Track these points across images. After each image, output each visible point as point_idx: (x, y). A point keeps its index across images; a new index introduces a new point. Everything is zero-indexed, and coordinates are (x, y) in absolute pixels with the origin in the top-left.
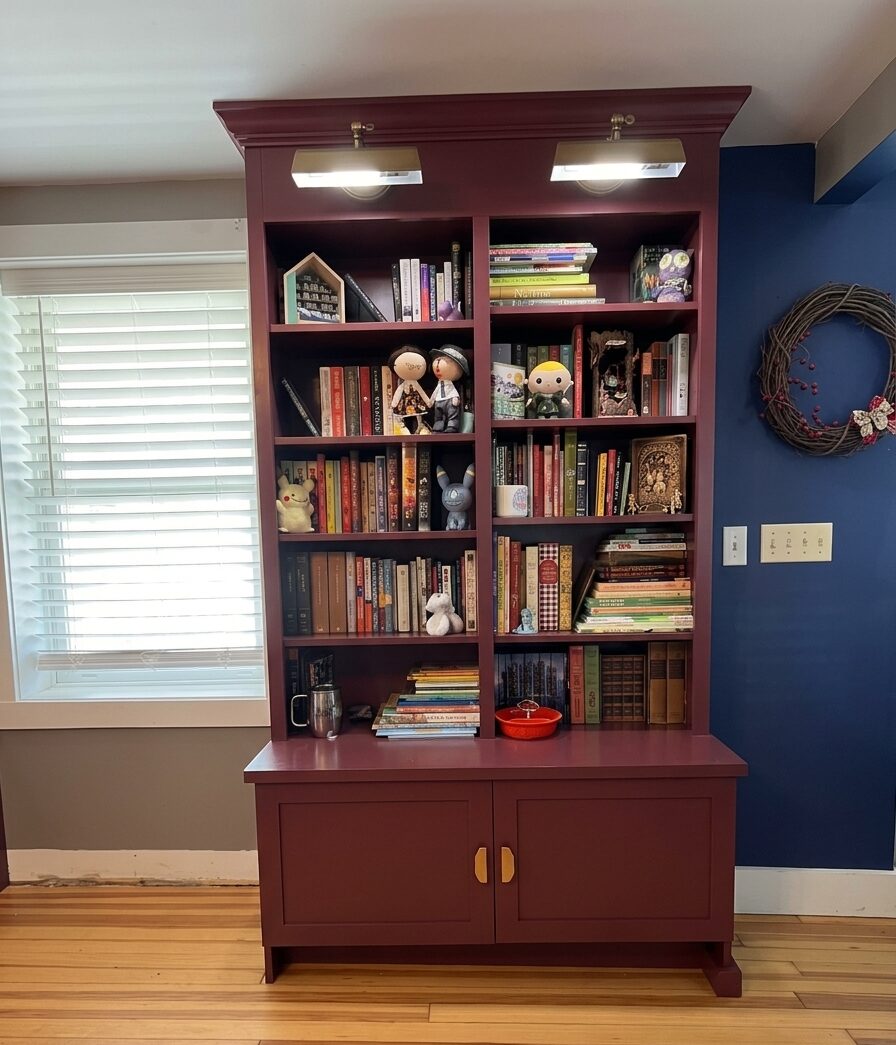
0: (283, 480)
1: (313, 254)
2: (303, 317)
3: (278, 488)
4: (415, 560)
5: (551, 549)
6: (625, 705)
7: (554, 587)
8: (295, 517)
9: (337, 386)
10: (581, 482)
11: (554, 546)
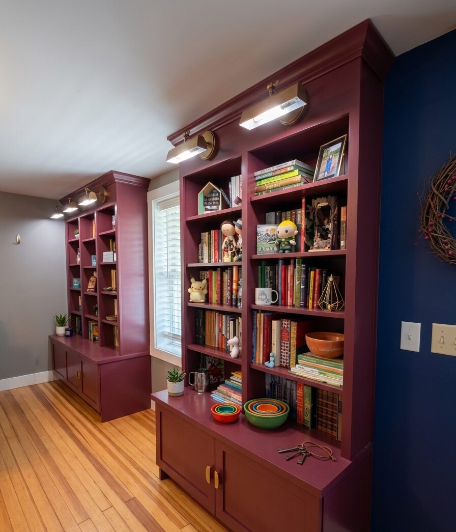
0: (192, 280)
1: (209, 183)
2: (207, 210)
3: (191, 283)
4: (238, 319)
5: (286, 323)
6: (329, 422)
7: (287, 344)
8: (196, 295)
9: (216, 239)
10: (302, 287)
11: (288, 322)
